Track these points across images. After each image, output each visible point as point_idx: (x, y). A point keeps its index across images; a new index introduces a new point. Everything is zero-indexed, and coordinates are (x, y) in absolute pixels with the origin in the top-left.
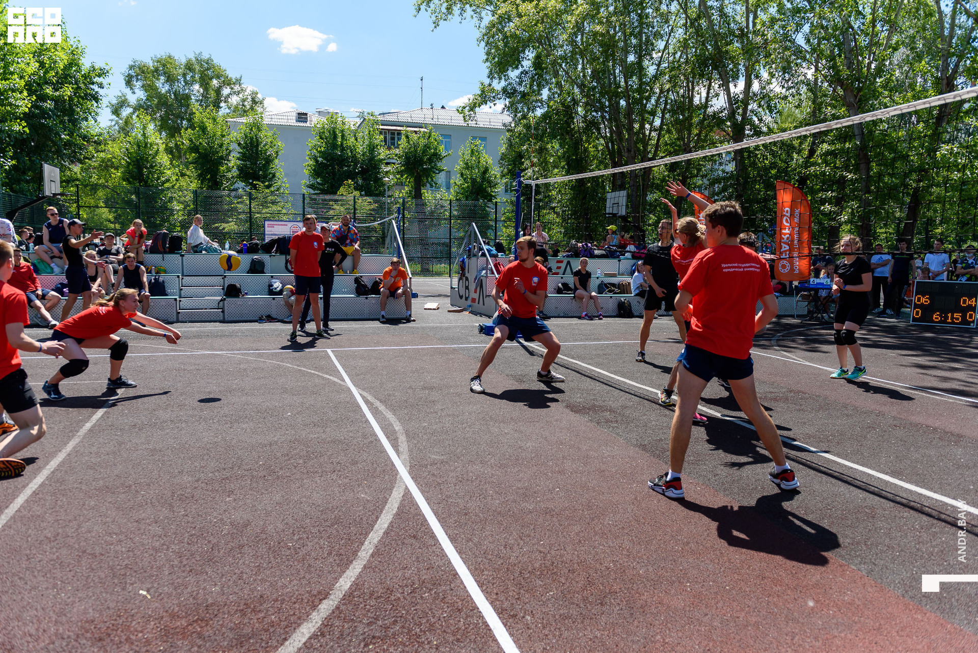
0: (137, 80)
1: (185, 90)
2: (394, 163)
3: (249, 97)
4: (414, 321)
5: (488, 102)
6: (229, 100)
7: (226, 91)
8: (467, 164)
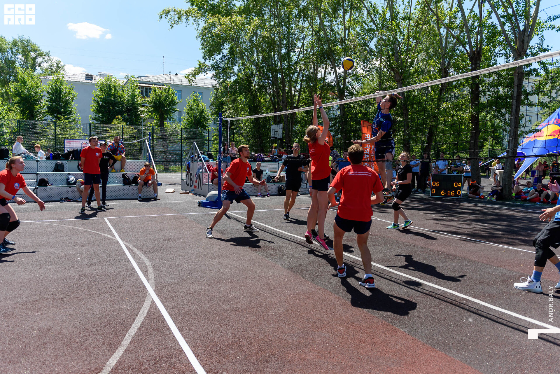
1: (12, 58)
2: (147, 106)
3: (55, 64)
4: (159, 199)
5: (203, 72)
6: (42, 65)
7: (39, 60)
8: (191, 107)
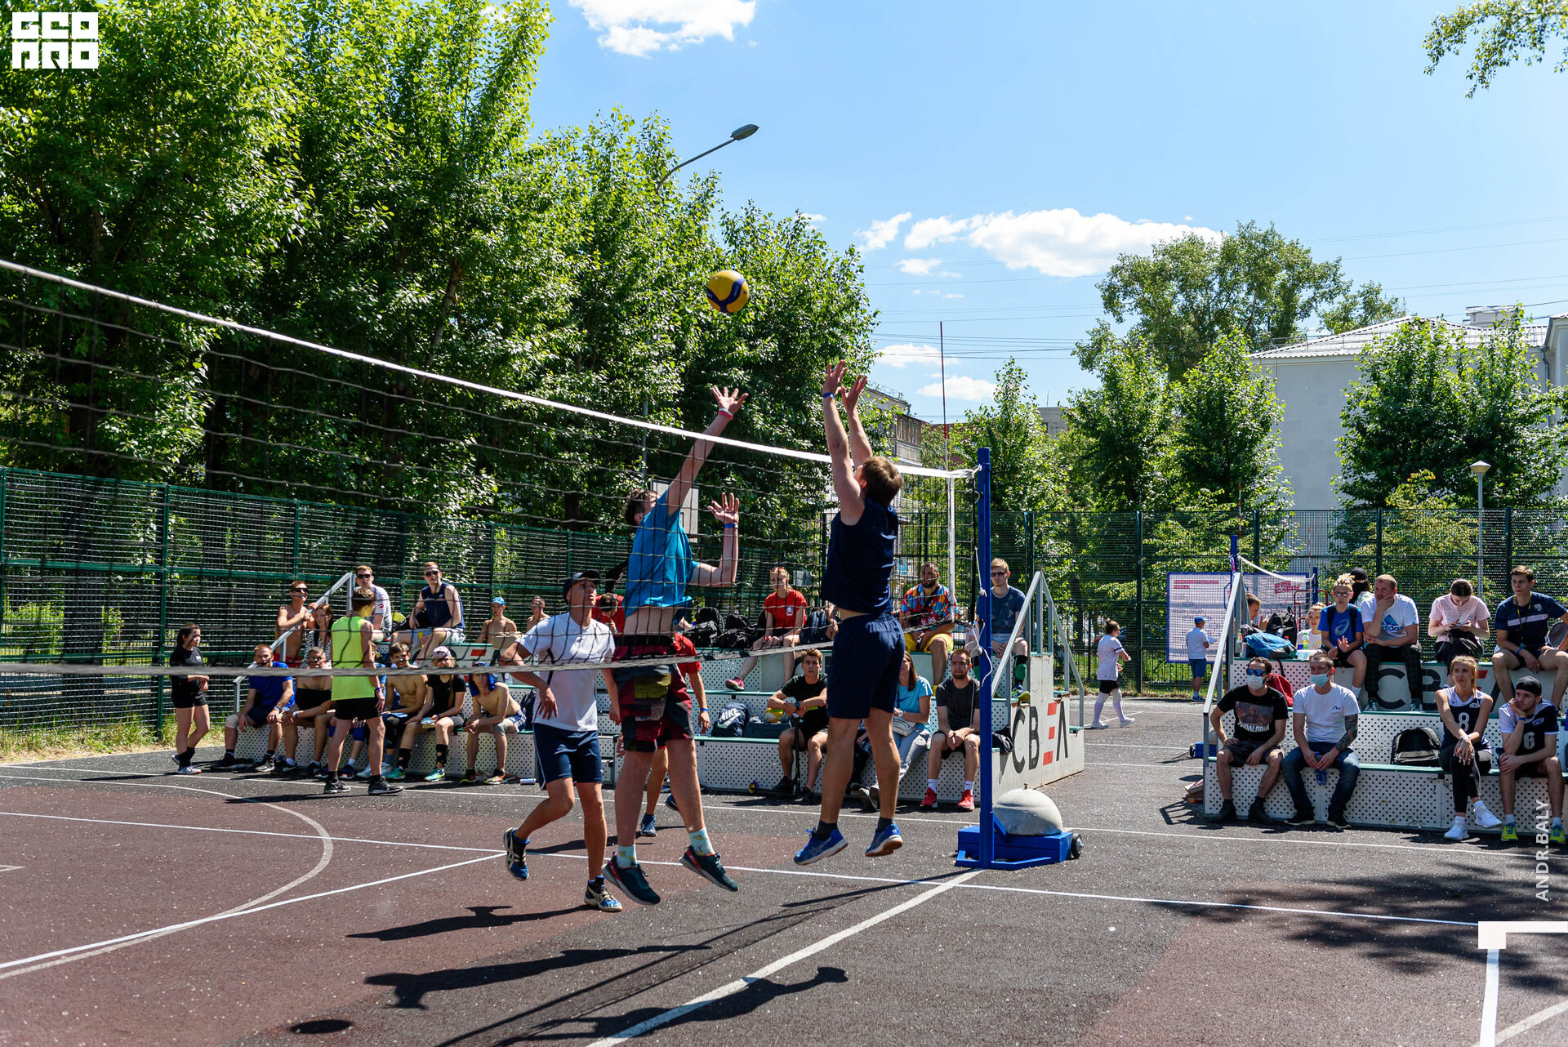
0: (1125, 294)
1: (1221, 302)
3: (1360, 300)
7: (1305, 294)
